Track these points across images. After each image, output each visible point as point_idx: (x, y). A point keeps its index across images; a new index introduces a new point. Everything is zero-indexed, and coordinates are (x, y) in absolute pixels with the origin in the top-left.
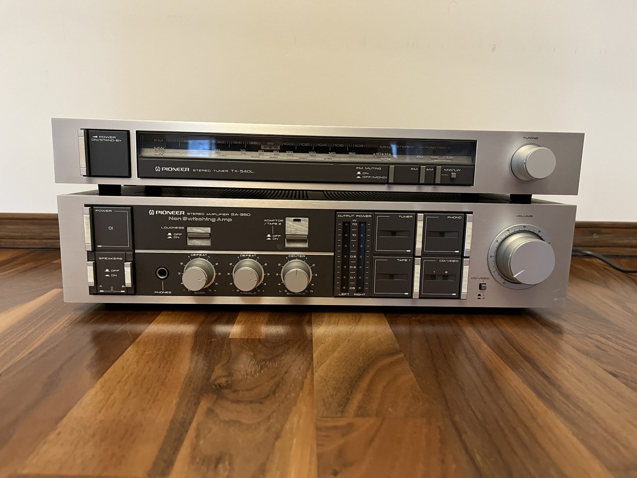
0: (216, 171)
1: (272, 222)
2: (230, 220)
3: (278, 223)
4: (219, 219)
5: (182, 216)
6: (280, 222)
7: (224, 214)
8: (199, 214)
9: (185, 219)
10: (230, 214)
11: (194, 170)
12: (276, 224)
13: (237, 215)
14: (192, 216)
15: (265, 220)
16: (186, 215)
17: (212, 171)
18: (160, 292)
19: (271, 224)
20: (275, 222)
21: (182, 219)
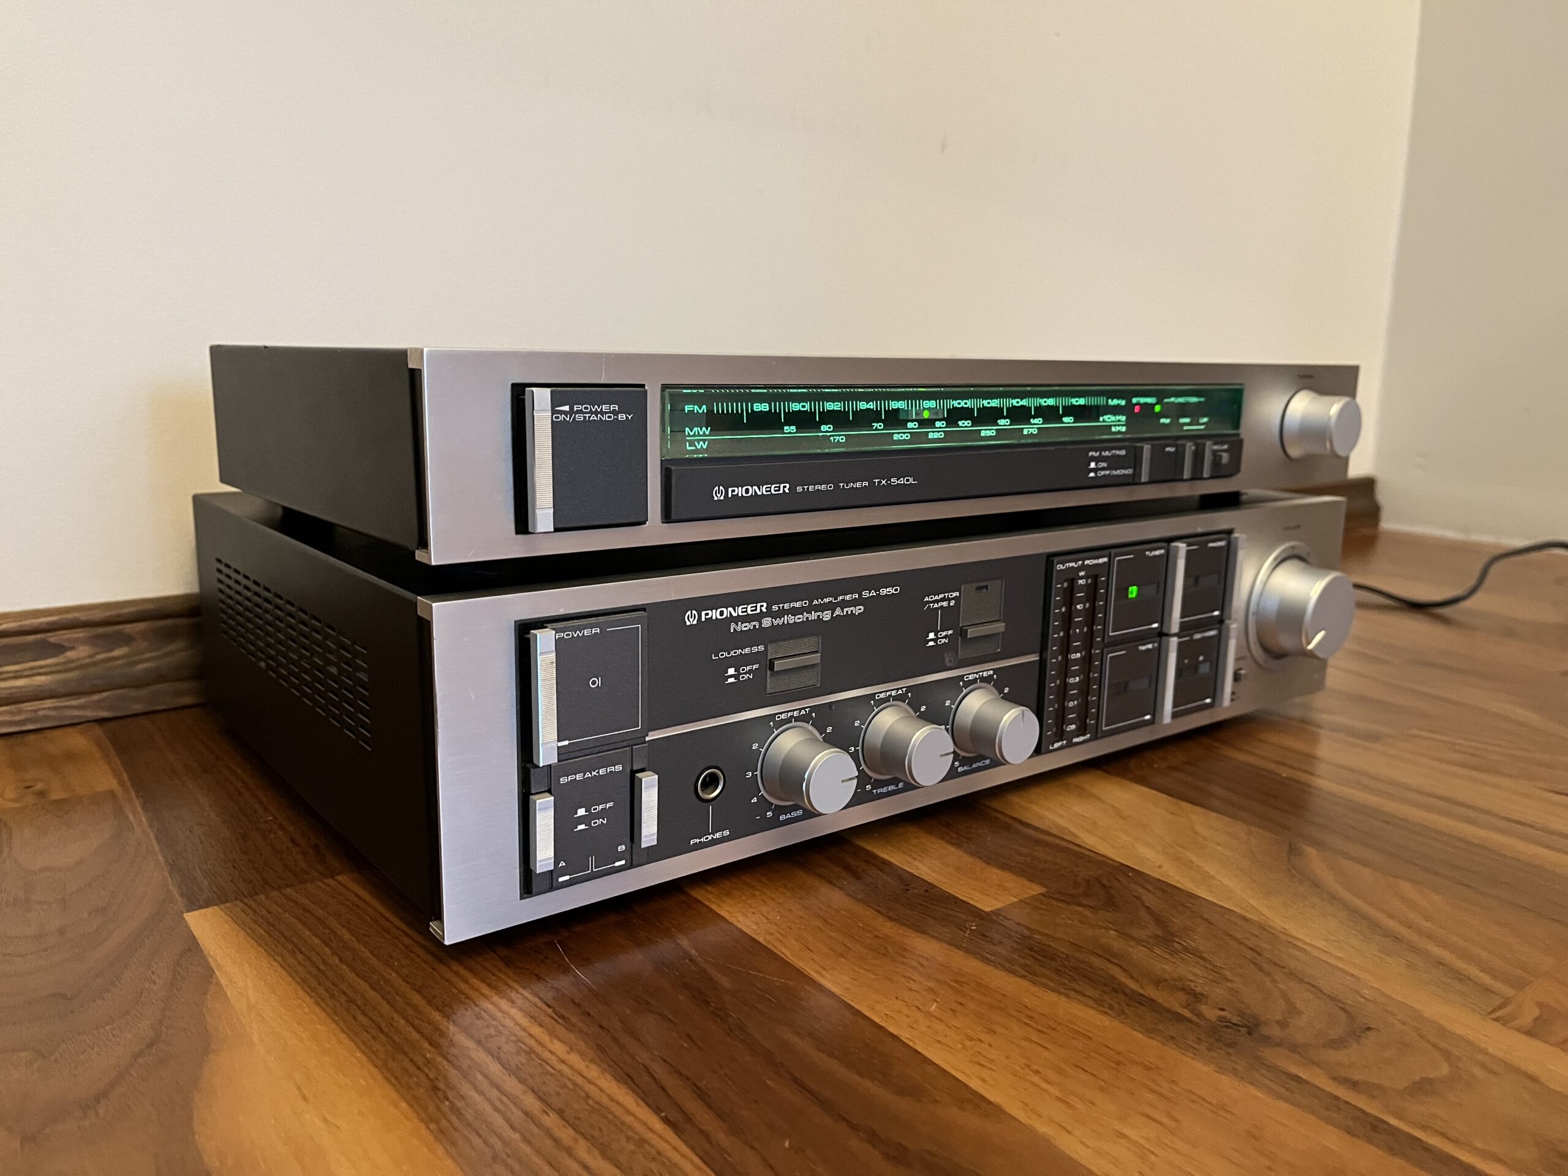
0: (843, 486)
1: (937, 601)
2: (859, 610)
3: (949, 600)
4: (838, 612)
5: (759, 617)
6: (952, 599)
7: (848, 597)
8: (798, 605)
9: (767, 622)
10: (860, 595)
11: (799, 489)
12: (945, 604)
13: (875, 594)
14: (782, 613)
15: (926, 599)
16: (770, 613)
17: (837, 486)
18: (702, 840)
19: (936, 606)
20: (943, 600)
21: (761, 624)
